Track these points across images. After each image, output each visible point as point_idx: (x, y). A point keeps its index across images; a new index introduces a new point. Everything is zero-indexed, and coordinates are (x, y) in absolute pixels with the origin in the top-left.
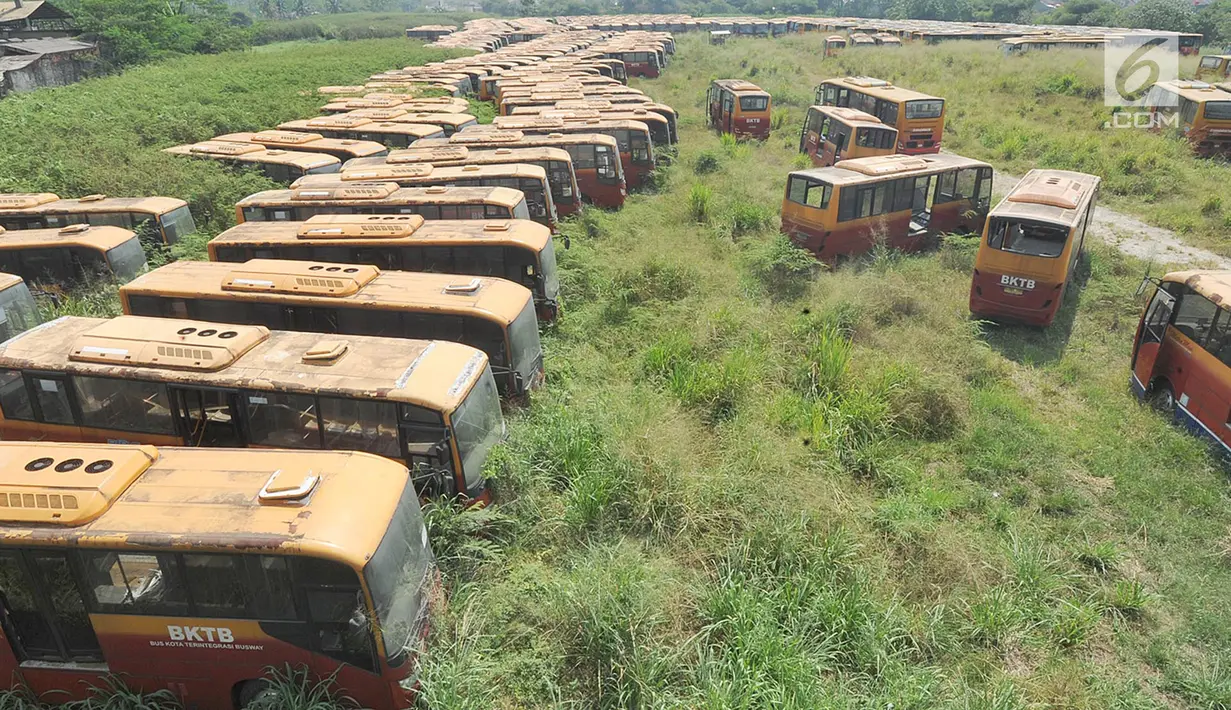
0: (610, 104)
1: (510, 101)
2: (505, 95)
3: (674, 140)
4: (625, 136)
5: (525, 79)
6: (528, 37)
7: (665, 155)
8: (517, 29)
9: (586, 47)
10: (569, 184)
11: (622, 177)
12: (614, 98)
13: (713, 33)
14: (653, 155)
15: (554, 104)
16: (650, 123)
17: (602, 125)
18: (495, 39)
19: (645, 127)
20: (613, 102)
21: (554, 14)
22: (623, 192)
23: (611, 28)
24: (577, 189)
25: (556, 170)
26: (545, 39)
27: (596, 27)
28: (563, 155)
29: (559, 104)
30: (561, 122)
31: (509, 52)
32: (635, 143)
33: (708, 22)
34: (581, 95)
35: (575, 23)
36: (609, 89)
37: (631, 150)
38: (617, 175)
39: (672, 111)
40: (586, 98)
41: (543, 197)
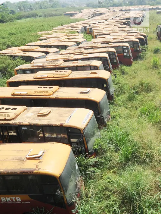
0: (127, 34)
1: (96, 34)
2: (95, 32)
3: (147, 44)
4: (132, 43)
5: (101, 27)
6: (101, 14)
7: (144, 48)
8: (98, 12)
9: (119, 16)
10: (116, 58)
11: (131, 56)
12: (128, 32)
13: (157, 10)
14: (140, 48)
15: (110, 34)
16: (139, 39)
17: (125, 40)
18: (91, 15)
19: (137, 40)
20: (128, 33)
21: (109, 7)
22: (132, 60)
23: (126, 10)
24: (118, 60)
25: (111, 54)
26: (106, 14)
27: (122, 10)
28: (113, 50)
29: (111, 34)
30: (112, 40)
31: (95, 19)
32: (135, 45)
33: (155, 7)
34: (118, 31)
35: (115, 9)
36: (126, 29)
37: (134, 47)
38: (130, 55)
39: (146, 35)
40: (119, 32)
41: (108, 63)
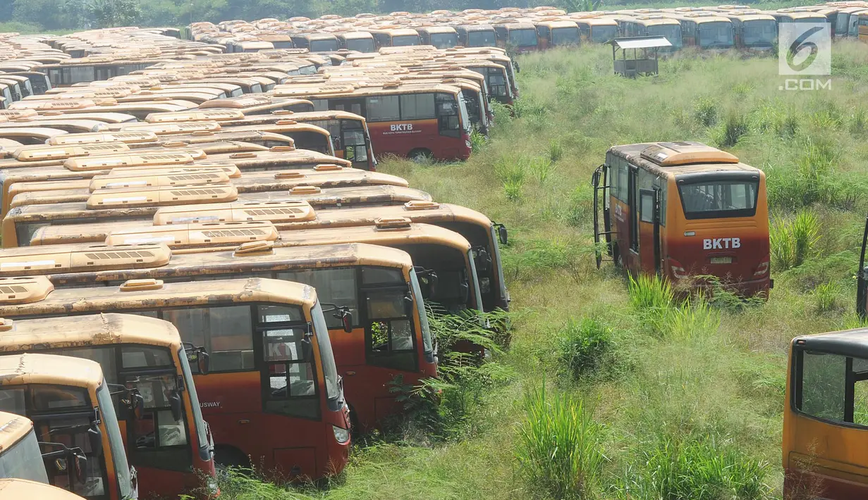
0: (307, 210)
1: (27, 212)
2: (18, 199)
3: (494, 300)
4: (346, 287)
5: (79, 163)
6: (105, 71)
7: (465, 334)
8: (81, 54)
9: (264, 88)
10: (179, 411)
12: (324, 196)
13: (624, 45)
14: (429, 336)
15: (149, 216)
16: (418, 249)
17: (280, 256)
18: (13, 80)
19: (403, 259)
20: (318, 206)
21: (187, 19)
22: (341, 436)
23: (340, 44)
24: (203, 426)
25: (140, 371)
26: (149, 75)
27: (298, 42)
28: (164, 332)
29: (163, 214)
30: (162, 253)
31: (41, 105)
32: (379, 308)
33: (609, 20)
34: (231, 190)
35: (239, 36)
36: (312, 177)
37: (366, 323)
38: (321, 389)
40: (242, 201)
